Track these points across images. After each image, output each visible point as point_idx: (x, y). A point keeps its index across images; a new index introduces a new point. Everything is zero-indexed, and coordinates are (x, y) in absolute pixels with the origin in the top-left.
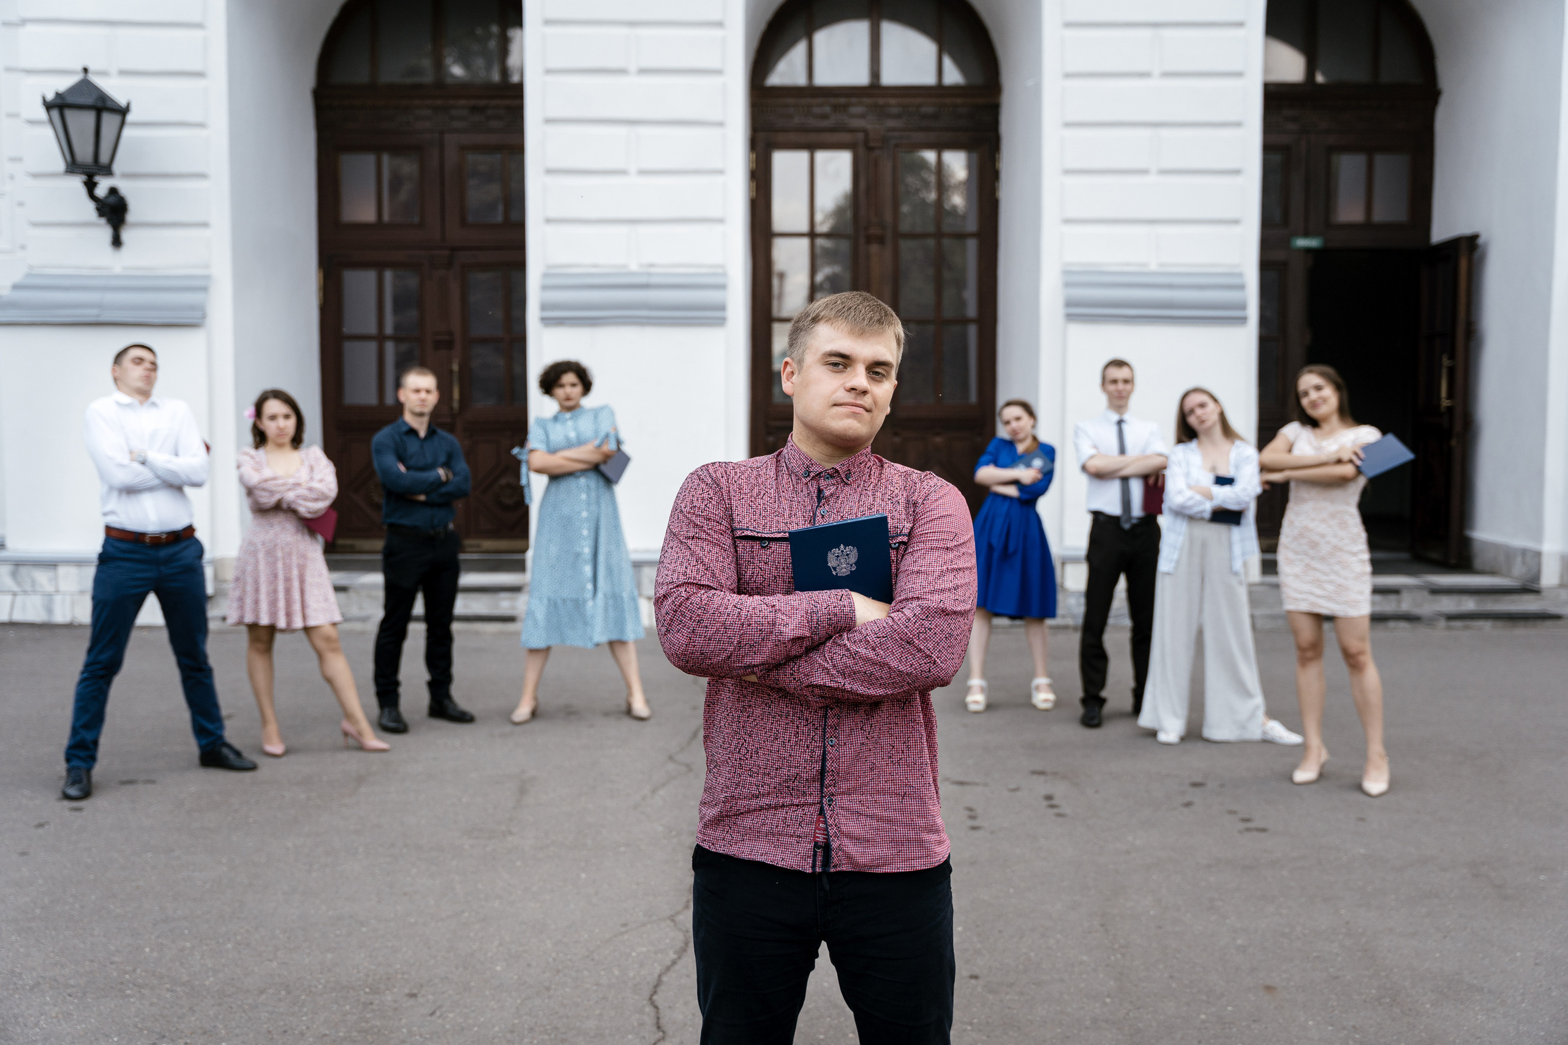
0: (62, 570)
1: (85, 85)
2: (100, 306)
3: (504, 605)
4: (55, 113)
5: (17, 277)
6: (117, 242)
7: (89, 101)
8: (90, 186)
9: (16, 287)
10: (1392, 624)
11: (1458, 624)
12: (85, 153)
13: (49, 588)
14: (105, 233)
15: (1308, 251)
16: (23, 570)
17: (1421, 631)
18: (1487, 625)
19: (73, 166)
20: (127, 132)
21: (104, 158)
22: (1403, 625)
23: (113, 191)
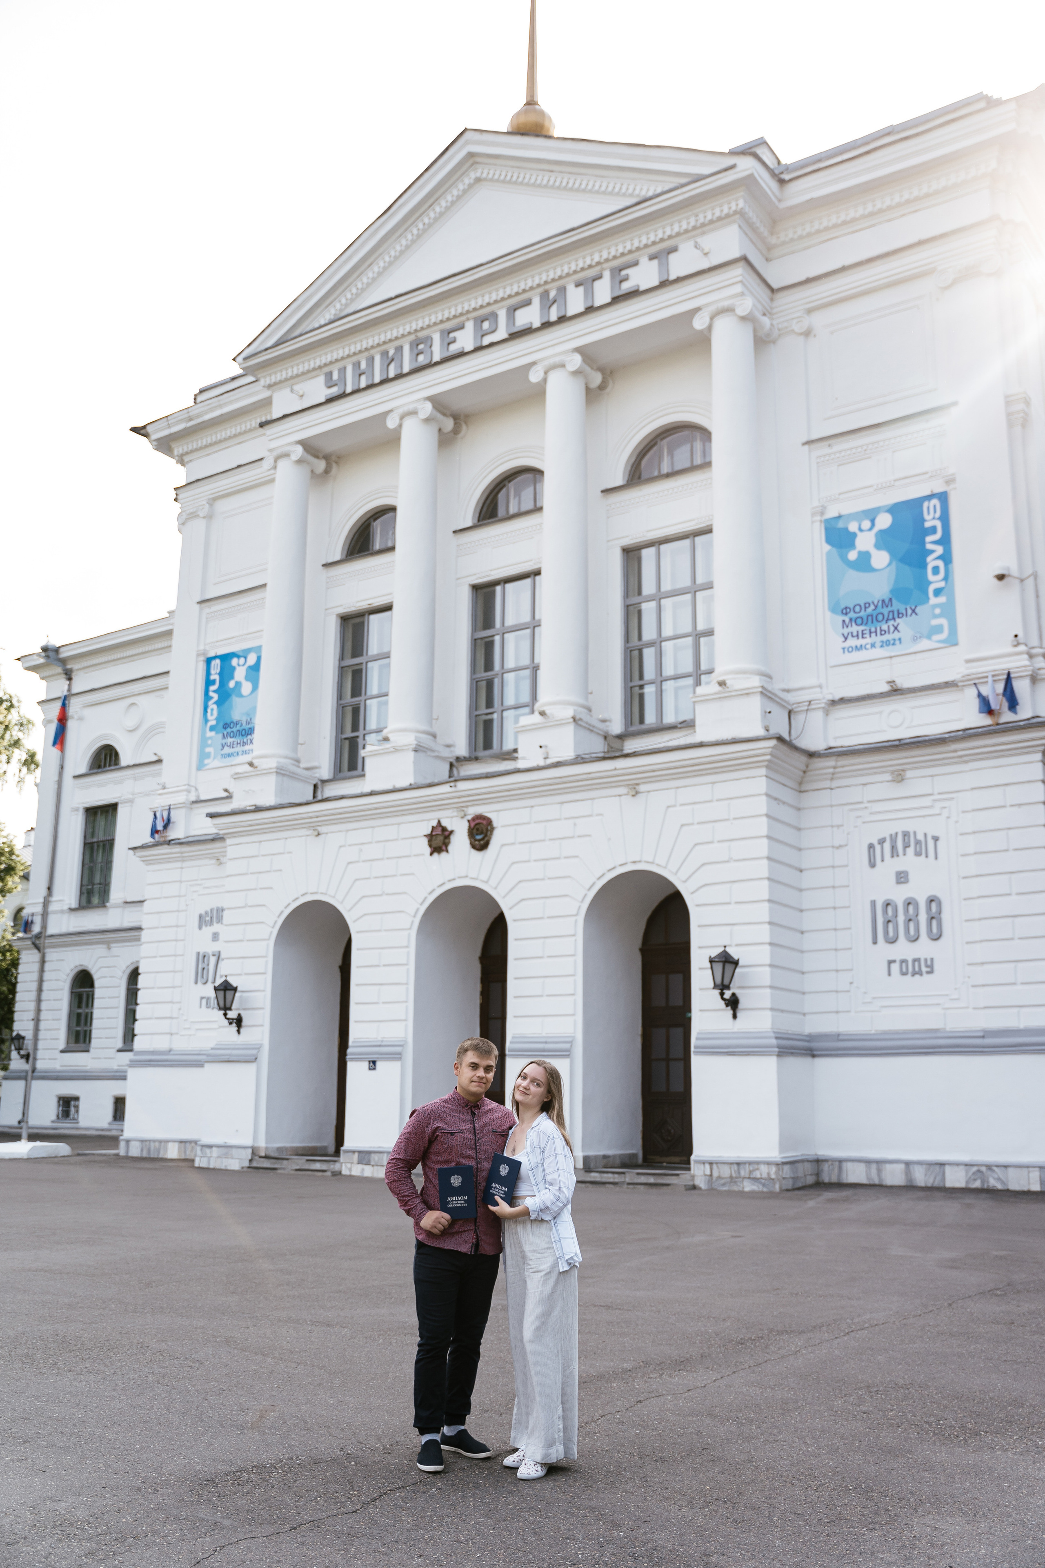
0: (214, 1149)
1: (225, 982)
2: (230, 1055)
4: (217, 992)
5: (212, 1045)
6: (239, 1032)
7: (222, 988)
8: (225, 1015)
9: (212, 1049)
10: (607, 1186)
11: (631, 1186)
12: (224, 1004)
13: (209, 1155)
14: (234, 1030)
16: (204, 1148)
17: (617, 1189)
18: (642, 1187)
20: (237, 995)
21: (229, 1005)
22: (611, 1186)
23: (236, 1015)
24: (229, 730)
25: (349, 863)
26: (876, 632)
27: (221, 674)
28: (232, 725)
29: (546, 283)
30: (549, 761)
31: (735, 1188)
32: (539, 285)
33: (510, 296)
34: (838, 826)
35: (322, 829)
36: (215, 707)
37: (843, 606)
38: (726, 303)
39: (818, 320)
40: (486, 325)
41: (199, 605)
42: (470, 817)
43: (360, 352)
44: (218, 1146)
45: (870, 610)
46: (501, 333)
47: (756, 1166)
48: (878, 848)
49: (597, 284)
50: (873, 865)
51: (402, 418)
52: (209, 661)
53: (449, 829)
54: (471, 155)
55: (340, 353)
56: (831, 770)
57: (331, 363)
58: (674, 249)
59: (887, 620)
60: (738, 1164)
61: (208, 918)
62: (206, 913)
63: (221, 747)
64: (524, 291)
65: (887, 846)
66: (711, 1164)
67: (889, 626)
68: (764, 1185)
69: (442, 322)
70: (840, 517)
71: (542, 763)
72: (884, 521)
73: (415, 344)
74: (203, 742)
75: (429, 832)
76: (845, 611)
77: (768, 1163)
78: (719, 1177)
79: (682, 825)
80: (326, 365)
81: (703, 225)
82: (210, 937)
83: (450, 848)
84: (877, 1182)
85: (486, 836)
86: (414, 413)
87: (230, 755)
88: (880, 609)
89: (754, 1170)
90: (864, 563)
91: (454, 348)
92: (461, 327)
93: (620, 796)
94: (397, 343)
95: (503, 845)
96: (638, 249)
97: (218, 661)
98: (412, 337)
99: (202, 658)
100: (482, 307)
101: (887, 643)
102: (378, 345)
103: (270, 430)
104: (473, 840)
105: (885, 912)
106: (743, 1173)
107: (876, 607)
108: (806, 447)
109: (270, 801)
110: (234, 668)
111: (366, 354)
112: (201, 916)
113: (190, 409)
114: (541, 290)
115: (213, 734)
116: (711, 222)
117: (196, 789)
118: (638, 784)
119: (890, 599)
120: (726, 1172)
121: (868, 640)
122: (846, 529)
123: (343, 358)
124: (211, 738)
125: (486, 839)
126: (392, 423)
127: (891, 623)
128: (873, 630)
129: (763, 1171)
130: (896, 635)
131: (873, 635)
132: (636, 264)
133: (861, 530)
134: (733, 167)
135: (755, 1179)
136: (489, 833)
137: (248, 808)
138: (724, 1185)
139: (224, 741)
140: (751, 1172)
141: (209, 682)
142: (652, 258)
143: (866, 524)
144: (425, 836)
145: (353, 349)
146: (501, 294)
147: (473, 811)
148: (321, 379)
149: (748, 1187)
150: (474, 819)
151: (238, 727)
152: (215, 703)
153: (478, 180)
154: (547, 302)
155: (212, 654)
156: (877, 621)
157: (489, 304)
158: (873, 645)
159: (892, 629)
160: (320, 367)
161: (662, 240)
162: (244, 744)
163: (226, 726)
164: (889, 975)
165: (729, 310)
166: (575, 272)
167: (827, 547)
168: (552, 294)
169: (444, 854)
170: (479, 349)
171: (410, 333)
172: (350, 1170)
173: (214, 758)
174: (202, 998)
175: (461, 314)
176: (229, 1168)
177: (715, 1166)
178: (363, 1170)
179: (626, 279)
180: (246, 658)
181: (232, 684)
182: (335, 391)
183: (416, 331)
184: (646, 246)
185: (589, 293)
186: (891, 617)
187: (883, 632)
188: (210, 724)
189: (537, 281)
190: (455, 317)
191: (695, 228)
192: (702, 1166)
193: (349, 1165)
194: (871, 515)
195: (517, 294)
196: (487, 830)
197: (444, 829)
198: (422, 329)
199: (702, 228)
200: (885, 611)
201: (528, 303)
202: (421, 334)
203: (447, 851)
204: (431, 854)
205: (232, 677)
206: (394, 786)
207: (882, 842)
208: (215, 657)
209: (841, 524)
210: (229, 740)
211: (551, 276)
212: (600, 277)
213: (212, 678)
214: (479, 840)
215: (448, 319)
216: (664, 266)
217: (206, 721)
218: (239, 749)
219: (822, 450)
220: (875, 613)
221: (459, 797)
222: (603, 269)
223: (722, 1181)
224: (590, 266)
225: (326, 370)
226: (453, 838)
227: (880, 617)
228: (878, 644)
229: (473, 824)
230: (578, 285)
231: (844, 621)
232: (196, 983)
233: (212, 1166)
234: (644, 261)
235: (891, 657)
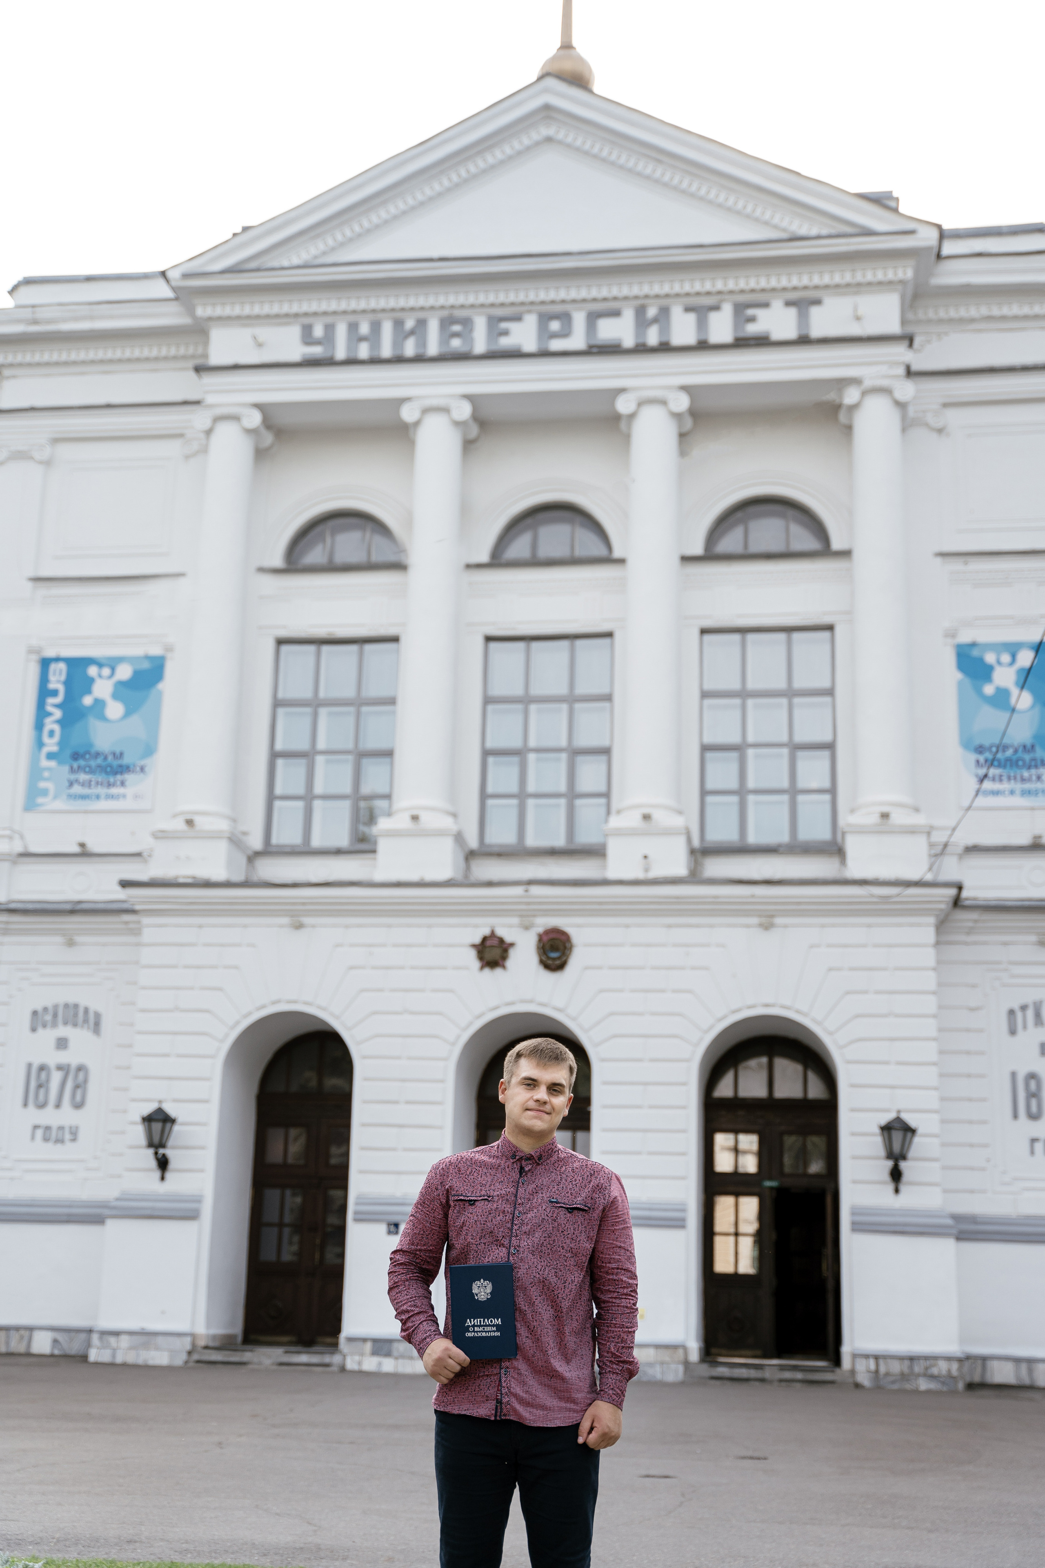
0: (122, 1337)
1: (160, 1111)
3: (327, 1359)
4: (146, 1123)
6: (163, 1178)
7: (161, 1117)
8: (156, 1153)
9: (117, 1199)
10: (752, 1383)
11: (783, 1384)
12: (156, 1139)
13: (117, 1346)
14: (157, 1174)
15: (771, 1188)
16: (107, 1337)
18: (798, 1385)
19: (151, 1145)
20: (174, 1129)
21: (164, 1141)
22: (757, 1383)
23: (164, 1155)
24: (82, 762)
25: (352, 968)
26: (1015, 778)
27: (68, 683)
28: (87, 756)
29: (647, 297)
30: (652, 874)
31: (908, 1386)
32: (636, 297)
33: (595, 300)
34: (974, 986)
35: (306, 920)
36: (57, 728)
37: (977, 742)
38: (885, 383)
39: (954, 418)
40: (555, 326)
41: (30, 584)
42: (541, 930)
43: (364, 312)
44: (131, 1333)
45: (1009, 753)
46: (577, 341)
47: (932, 1362)
48: (1019, 1015)
49: (713, 317)
50: (1013, 1032)
51: (426, 411)
52: (45, 663)
53: (508, 939)
54: (547, 107)
55: (333, 306)
56: (970, 924)
57: (315, 314)
58: (818, 302)
59: (1029, 768)
60: (912, 1359)
61: (48, 1018)
62: (45, 1009)
63: (67, 784)
64: (615, 299)
65: (1030, 1013)
66: (877, 1358)
67: (1031, 776)
68: (943, 1383)
69: (492, 305)
70: (974, 645)
71: (640, 875)
72: (1026, 658)
73: (446, 323)
74: (35, 774)
75: (477, 940)
76: (980, 749)
77: (949, 1359)
78: (887, 1374)
79: (830, 969)
80: (306, 314)
81: (859, 285)
82: (52, 1043)
83: (509, 963)
84: (1027, 1381)
85: (564, 954)
86: (445, 410)
87: (84, 797)
88: (1020, 754)
89: (932, 1366)
90: (1001, 699)
91: (505, 342)
92: (518, 318)
93: (748, 926)
94: (421, 315)
95: (587, 968)
96: (774, 290)
97: (62, 666)
98: (445, 313)
99: (35, 657)
100: (553, 302)
101: (1026, 793)
102: (393, 310)
103: (210, 380)
104: (544, 958)
105: (1027, 1085)
106: (917, 1369)
107: (1016, 751)
108: (939, 560)
109: (219, 874)
110: (92, 681)
111: (371, 316)
112: (35, 1013)
113: (37, 309)
114: (639, 302)
115: (53, 764)
116: (870, 284)
117: (22, 837)
118: (772, 916)
119: (1033, 746)
120: (896, 1367)
121: (1005, 786)
122: (981, 660)
123: (335, 313)
124: (49, 769)
125: (564, 959)
126: (408, 414)
127: (1033, 771)
128: (1012, 775)
129: (943, 1367)
130: (1039, 785)
131: (1012, 781)
132: (766, 305)
133: (999, 662)
134: (912, 232)
135: (933, 1377)
136: (567, 952)
137: (181, 880)
138: (893, 1382)
139: (73, 777)
140: (927, 1369)
141: (44, 692)
142: (788, 304)
143: (1006, 658)
144: (474, 946)
145: (353, 305)
146: (583, 293)
147: (544, 923)
148: (294, 332)
149: (924, 1385)
150: (548, 932)
151: (99, 761)
152: (58, 722)
153: (549, 140)
154: (642, 322)
155: (50, 653)
156: (1017, 766)
157: (563, 302)
158: (1012, 792)
159: (1034, 778)
160: (296, 315)
161: (806, 288)
162: (109, 785)
163: (76, 756)
164: (1032, 1152)
165: (886, 391)
166: (688, 295)
167: (959, 676)
168: (652, 312)
169: (498, 971)
170: (545, 354)
171: (442, 307)
172: (360, 1363)
173: (55, 797)
174: (36, 1127)
175: (522, 304)
176: (151, 1362)
177: (881, 1362)
178: (380, 1364)
179: (752, 319)
180: (113, 670)
181: (88, 701)
182: (317, 351)
183: (452, 307)
184: (784, 289)
185: (702, 324)
186: (1033, 763)
187: (1023, 780)
188: (45, 750)
189: (636, 290)
190: (513, 304)
191: (848, 285)
192: (864, 1361)
193: (357, 1358)
194: (1013, 649)
195: (605, 299)
196: (565, 948)
197: (501, 941)
198: (462, 306)
199: (857, 288)
200: (1027, 757)
201: (616, 313)
202: (460, 313)
203: (504, 967)
204: (482, 968)
205: (89, 691)
206: (422, 880)
207: (1024, 1008)
208: (57, 659)
209: (975, 653)
210: (83, 777)
211: (657, 289)
212: (716, 308)
213: (52, 686)
214: (554, 959)
215: (502, 305)
216: (803, 318)
217: (40, 744)
218: (101, 790)
219: (957, 565)
220: (1014, 758)
221: (528, 903)
222: (721, 301)
223: (891, 1379)
224: (708, 293)
225: (306, 321)
226: (512, 953)
227: (1020, 763)
228: (1018, 792)
229: (545, 938)
230: (688, 309)
231: (978, 761)
232: (25, 1105)
233: (119, 1360)
234: (777, 305)
235: (1032, 809)
